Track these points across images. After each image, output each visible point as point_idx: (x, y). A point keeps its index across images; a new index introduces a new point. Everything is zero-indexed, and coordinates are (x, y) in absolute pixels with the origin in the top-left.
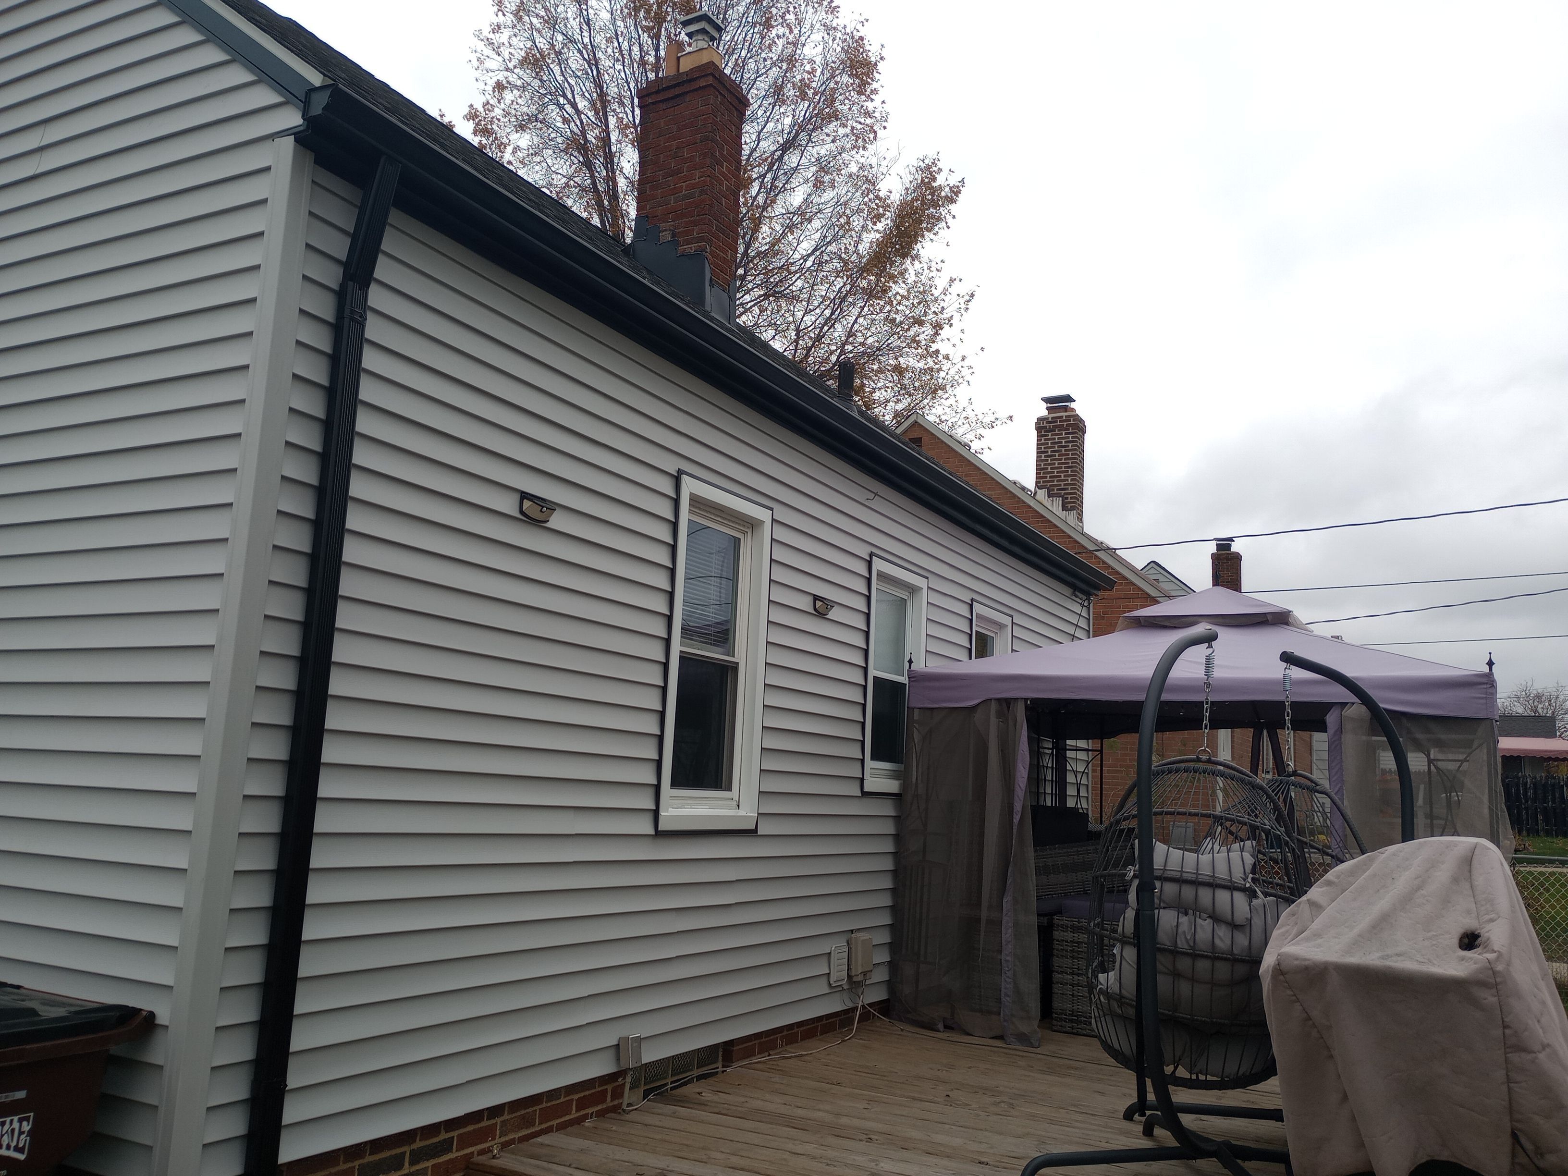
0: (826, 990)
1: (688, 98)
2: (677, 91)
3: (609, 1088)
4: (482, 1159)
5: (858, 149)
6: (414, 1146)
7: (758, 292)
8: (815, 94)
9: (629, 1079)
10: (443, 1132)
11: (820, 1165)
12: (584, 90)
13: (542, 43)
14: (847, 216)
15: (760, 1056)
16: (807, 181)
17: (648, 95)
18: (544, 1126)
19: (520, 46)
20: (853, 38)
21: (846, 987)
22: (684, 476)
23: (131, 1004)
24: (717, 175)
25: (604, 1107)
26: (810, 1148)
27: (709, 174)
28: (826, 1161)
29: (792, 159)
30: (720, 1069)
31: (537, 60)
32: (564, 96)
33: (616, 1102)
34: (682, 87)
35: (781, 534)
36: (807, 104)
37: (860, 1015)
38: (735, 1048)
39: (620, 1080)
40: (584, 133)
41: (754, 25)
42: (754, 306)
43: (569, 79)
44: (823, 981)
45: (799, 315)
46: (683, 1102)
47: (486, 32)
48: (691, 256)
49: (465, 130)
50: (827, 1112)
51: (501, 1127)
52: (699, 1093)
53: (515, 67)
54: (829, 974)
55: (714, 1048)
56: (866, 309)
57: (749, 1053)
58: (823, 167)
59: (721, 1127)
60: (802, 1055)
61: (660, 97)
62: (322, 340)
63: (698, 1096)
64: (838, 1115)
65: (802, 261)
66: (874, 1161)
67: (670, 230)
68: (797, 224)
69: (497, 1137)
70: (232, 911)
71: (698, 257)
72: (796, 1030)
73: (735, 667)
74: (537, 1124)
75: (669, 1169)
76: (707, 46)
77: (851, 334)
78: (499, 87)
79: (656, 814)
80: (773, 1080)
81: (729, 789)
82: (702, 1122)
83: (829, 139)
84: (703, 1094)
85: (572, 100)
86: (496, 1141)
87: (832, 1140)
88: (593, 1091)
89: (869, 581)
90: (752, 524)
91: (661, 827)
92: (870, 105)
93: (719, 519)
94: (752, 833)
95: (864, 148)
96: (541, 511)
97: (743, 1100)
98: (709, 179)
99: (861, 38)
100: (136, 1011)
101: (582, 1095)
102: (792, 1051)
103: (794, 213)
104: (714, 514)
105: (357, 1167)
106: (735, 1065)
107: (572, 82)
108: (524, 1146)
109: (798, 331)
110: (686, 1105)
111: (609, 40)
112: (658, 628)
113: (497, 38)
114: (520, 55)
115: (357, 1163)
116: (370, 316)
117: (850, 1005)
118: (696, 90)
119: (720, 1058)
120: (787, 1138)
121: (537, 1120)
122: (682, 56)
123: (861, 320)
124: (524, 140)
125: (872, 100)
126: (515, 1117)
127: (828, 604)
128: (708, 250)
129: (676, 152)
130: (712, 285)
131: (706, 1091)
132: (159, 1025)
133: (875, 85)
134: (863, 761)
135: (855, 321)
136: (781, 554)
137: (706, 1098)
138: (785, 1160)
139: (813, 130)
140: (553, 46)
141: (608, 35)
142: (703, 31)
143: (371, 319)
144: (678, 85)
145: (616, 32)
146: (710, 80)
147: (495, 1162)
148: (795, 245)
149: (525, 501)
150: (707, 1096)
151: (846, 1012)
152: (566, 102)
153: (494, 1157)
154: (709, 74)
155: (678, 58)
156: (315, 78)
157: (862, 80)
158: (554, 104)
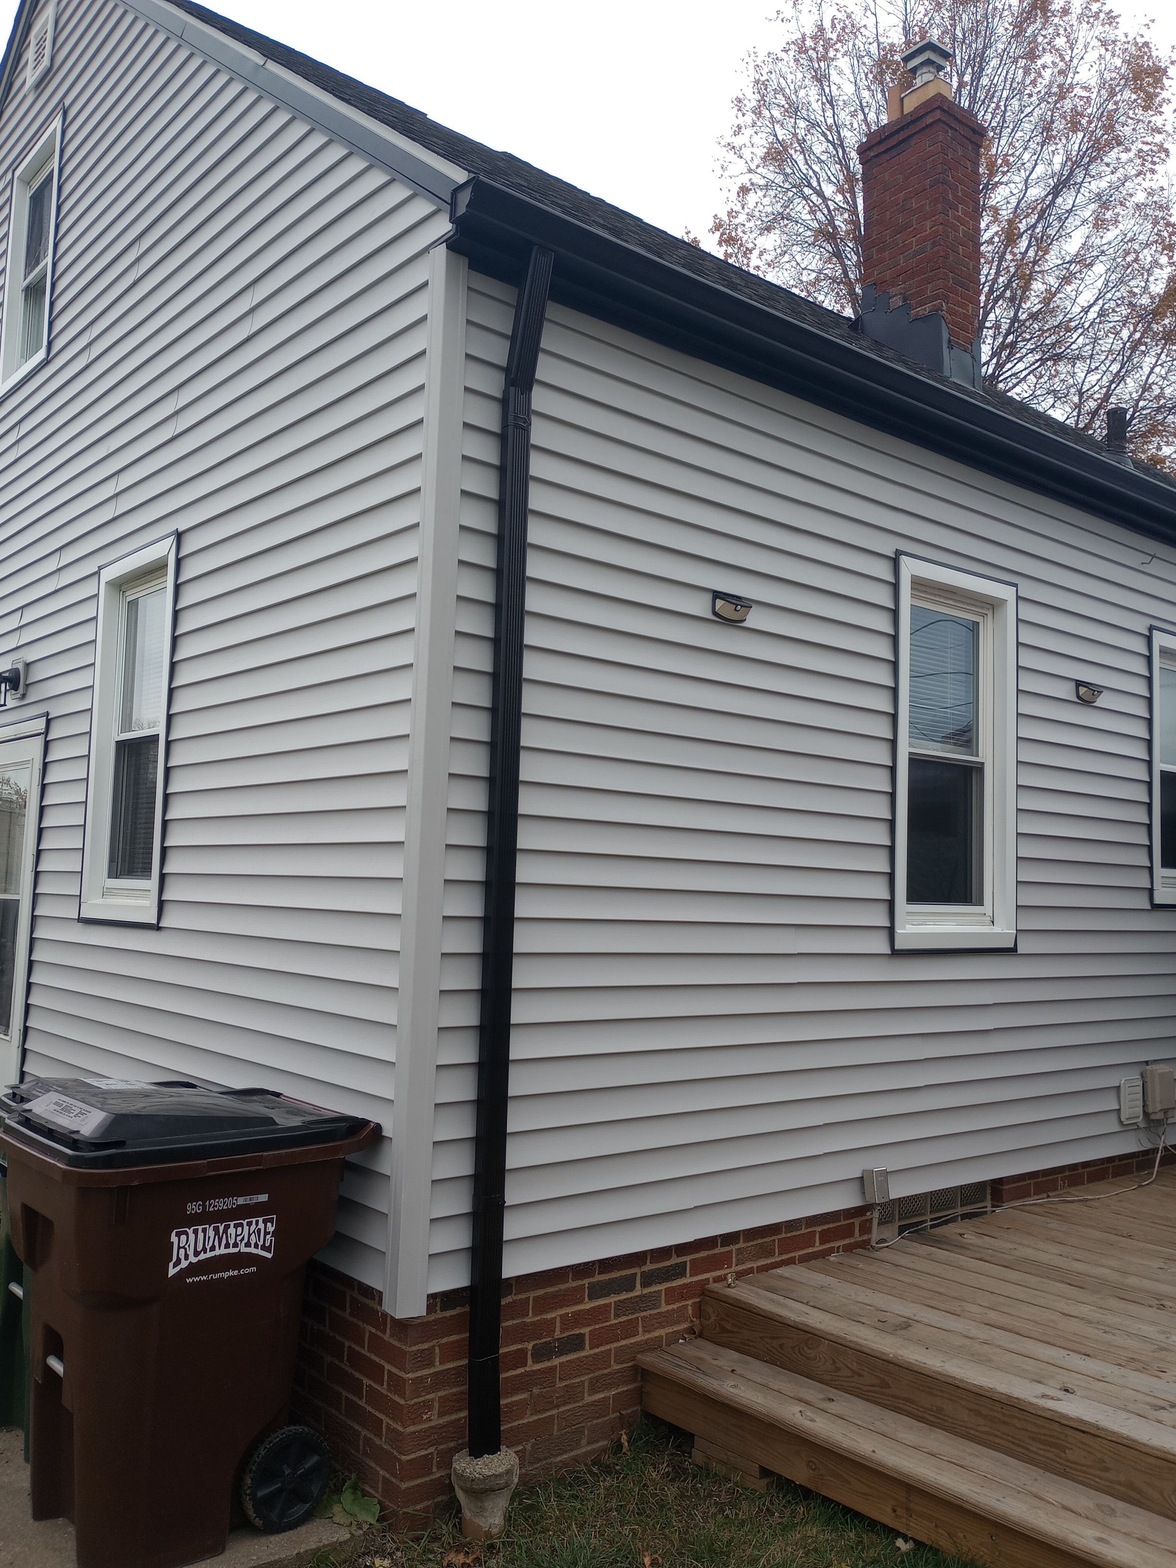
0: (1117, 1128)
1: (913, 141)
2: (901, 136)
3: (857, 1221)
4: (713, 1286)
5: (1145, 175)
6: (646, 1268)
7: (1031, 358)
8: (1090, 122)
9: (876, 1214)
10: (674, 1256)
11: (1096, 1331)
12: (830, 174)
13: (781, 134)
14: (1135, 251)
15: (1036, 1197)
16: (1084, 222)
17: (870, 148)
18: (784, 1257)
19: (761, 142)
20: (1136, 44)
21: (1142, 1125)
22: (903, 558)
23: (360, 1115)
24: (952, 220)
25: (852, 1241)
26: (1085, 1310)
27: (941, 221)
28: (1103, 1328)
29: (1065, 201)
30: (989, 1209)
31: (779, 153)
32: (810, 186)
33: (865, 1237)
34: (906, 131)
35: (1029, 613)
36: (1080, 135)
37: (1161, 1157)
38: (1004, 1187)
39: (868, 1214)
40: (831, 222)
41: (1015, 61)
42: (1029, 374)
43: (814, 167)
44: (1113, 1118)
45: (1081, 375)
46: (940, 1243)
47: (728, 138)
48: (926, 318)
49: (711, 245)
50: (1112, 1269)
51: (737, 1255)
52: (960, 1235)
53: (758, 167)
54: (1119, 1110)
55: (981, 1185)
56: (1163, 356)
57: (1023, 1194)
58: (1103, 201)
59: (980, 1276)
60: (1087, 1200)
61: (882, 148)
62: (488, 452)
63: (960, 1238)
64: (1125, 1273)
65: (1082, 314)
66: (1164, 1332)
67: (901, 294)
68: (1075, 273)
69: (734, 1265)
70: (440, 1029)
71: (933, 317)
72: (1080, 1171)
73: (980, 769)
74: (777, 1254)
75: (915, 1318)
76: (932, 78)
77: (1146, 387)
78: (744, 190)
79: (891, 931)
80: (1049, 1226)
81: (981, 903)
82: (961, 1268)
83: (1108, 170)
84: (965, 1236)
85: (818, 188)
86: (732, 1270)
87: (1113, 1303)
88: (839, 1224)
89: (1149, 659)
90: (993, 605)
91: (898, 946)
92: (1158, 120)
93: (951, 602)
94: (1011, 951)
95: (1153, 171)
96: (735, 610)
97: (1011, 1246)
98: (941, 227)
99: (1146, 44)
100: (365, 1123)
101: (826, 1227)
102: (1077, 1193)
103: (1070, 262)
104: (945, 598)
105: (587, 1286)
106: (1006, 1205)
107: (816, 168)
108: (762, 1277)
109: (1081, 394)
110: (945, 1247)
111: (853, 115)
112: (883, 729)
113: (738, 141)
114: (761, 152)
115: (586, 1282)
116: (535, 421)
117: (1148, 1146)
118: (923, 129)
119: (989, 1197)
120: (1059, 1296)
121: (777, 1251)
122: (906, 96)
123: (1157, 369)
124: (771, 241)
125: (1161, 113)
126: (752, 1246)
127: (1095, 690)
128: (945, 308)
129: (903, 205)
130: (950, 347)
131: (967, 1231)
132: (384, 1136)
133: (1165, 94)
134: (1151, 869)
135: (1151, 372)
136: (1029, 636)
137: (968, 1241)
138: (1053, 1321)
139: (1089, 163)
140: (795, 135)
141: (852, 109)
142: (929, 62)
143: (535, 422)
144: (902, 129)
145: (861, 103)
146: (938, 115)
147: (731, 1292)
148: (1074, 297)
149: (718, 601)
150: (970, 1238)
151: (1145, 1153)
152: (811, 192)
153: (729, 1286)
154: (936, 108)
155: (902, 100)
156: (460, 176)
157: (1147, 93)
158: (800, 197)
